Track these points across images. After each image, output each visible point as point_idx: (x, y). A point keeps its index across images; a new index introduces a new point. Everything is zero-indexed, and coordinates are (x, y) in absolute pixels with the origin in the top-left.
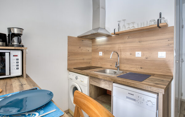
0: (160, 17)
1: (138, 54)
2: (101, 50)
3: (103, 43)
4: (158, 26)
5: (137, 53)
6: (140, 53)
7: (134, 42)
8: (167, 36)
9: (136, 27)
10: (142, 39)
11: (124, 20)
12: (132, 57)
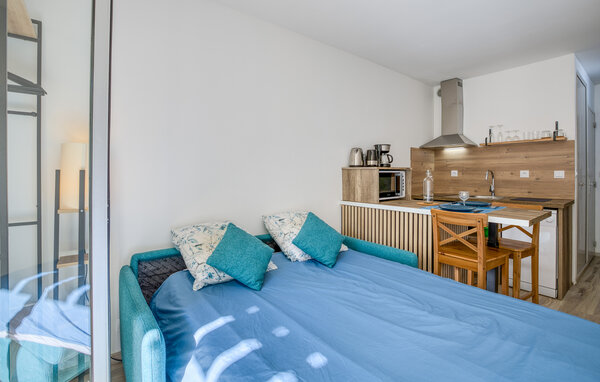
0: (557, 128)
1: (525, 174)
2: (454, 168)
3: (460, 157)
4: (554, 140)
5: (522, 172)
6: (527, 172)
7: (519, 158)
8: (565, 151)
9: (521, 138)
10: (530, 153)
11: (500, 126)
12: (514, 178)
